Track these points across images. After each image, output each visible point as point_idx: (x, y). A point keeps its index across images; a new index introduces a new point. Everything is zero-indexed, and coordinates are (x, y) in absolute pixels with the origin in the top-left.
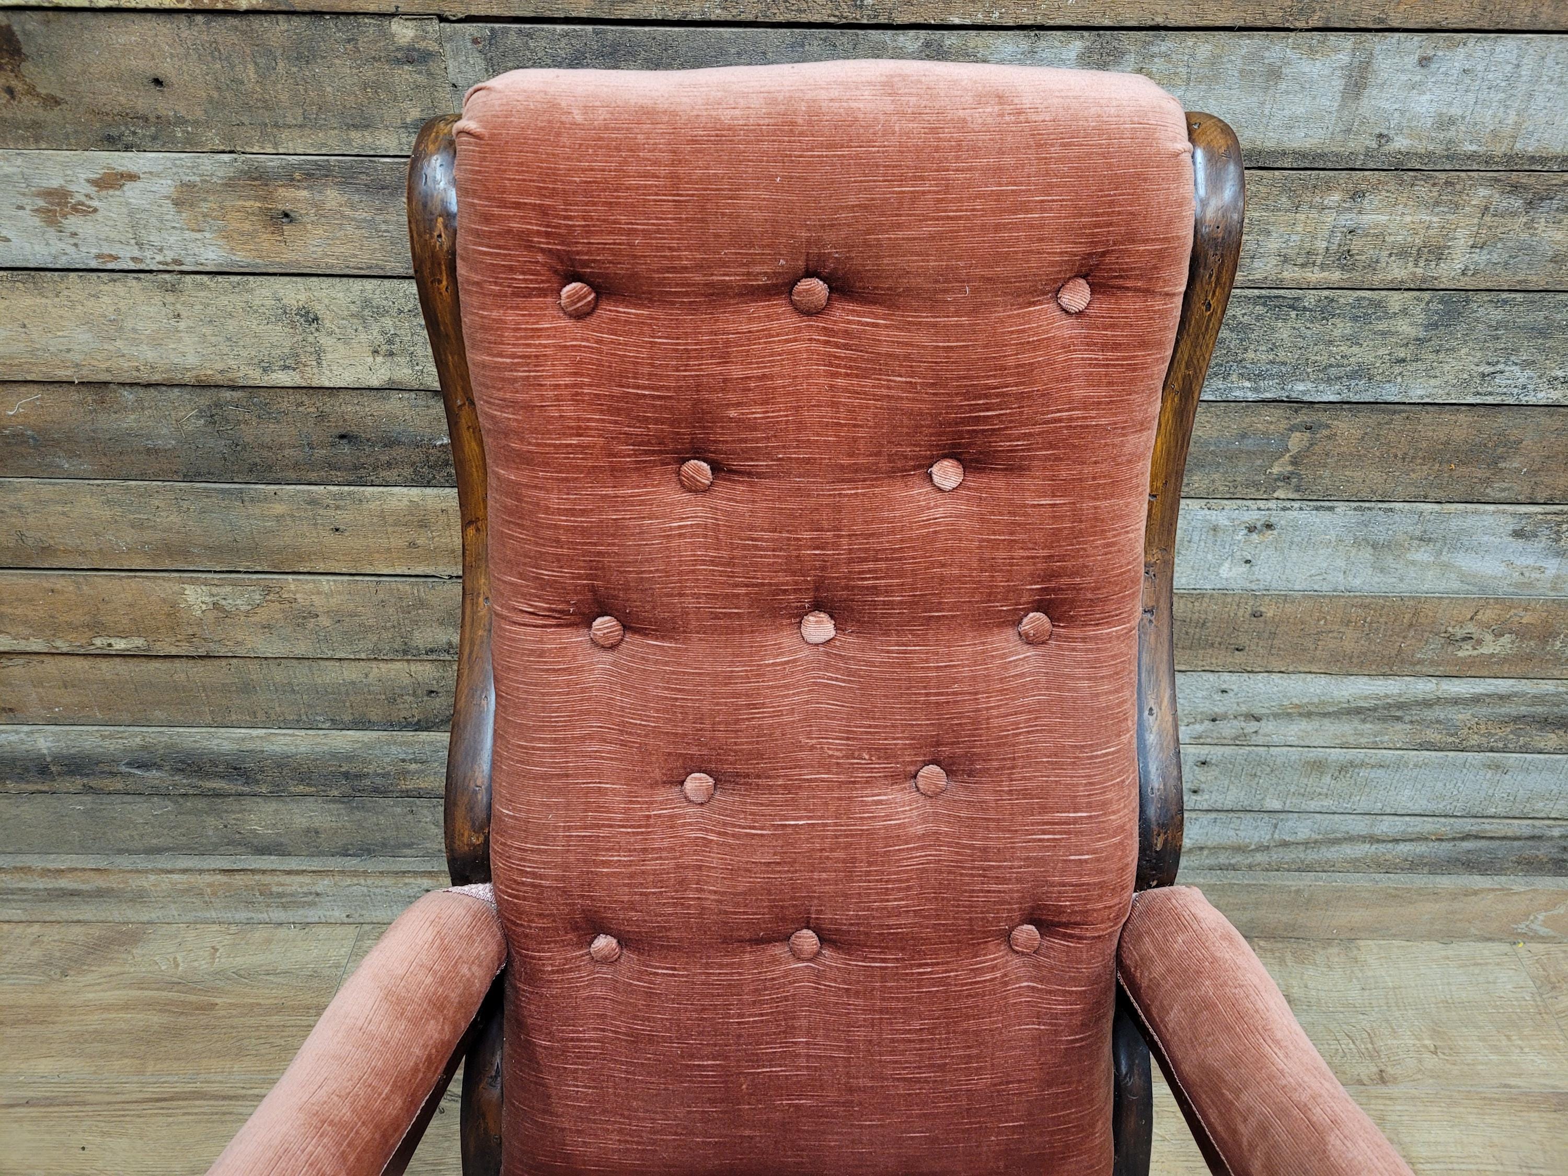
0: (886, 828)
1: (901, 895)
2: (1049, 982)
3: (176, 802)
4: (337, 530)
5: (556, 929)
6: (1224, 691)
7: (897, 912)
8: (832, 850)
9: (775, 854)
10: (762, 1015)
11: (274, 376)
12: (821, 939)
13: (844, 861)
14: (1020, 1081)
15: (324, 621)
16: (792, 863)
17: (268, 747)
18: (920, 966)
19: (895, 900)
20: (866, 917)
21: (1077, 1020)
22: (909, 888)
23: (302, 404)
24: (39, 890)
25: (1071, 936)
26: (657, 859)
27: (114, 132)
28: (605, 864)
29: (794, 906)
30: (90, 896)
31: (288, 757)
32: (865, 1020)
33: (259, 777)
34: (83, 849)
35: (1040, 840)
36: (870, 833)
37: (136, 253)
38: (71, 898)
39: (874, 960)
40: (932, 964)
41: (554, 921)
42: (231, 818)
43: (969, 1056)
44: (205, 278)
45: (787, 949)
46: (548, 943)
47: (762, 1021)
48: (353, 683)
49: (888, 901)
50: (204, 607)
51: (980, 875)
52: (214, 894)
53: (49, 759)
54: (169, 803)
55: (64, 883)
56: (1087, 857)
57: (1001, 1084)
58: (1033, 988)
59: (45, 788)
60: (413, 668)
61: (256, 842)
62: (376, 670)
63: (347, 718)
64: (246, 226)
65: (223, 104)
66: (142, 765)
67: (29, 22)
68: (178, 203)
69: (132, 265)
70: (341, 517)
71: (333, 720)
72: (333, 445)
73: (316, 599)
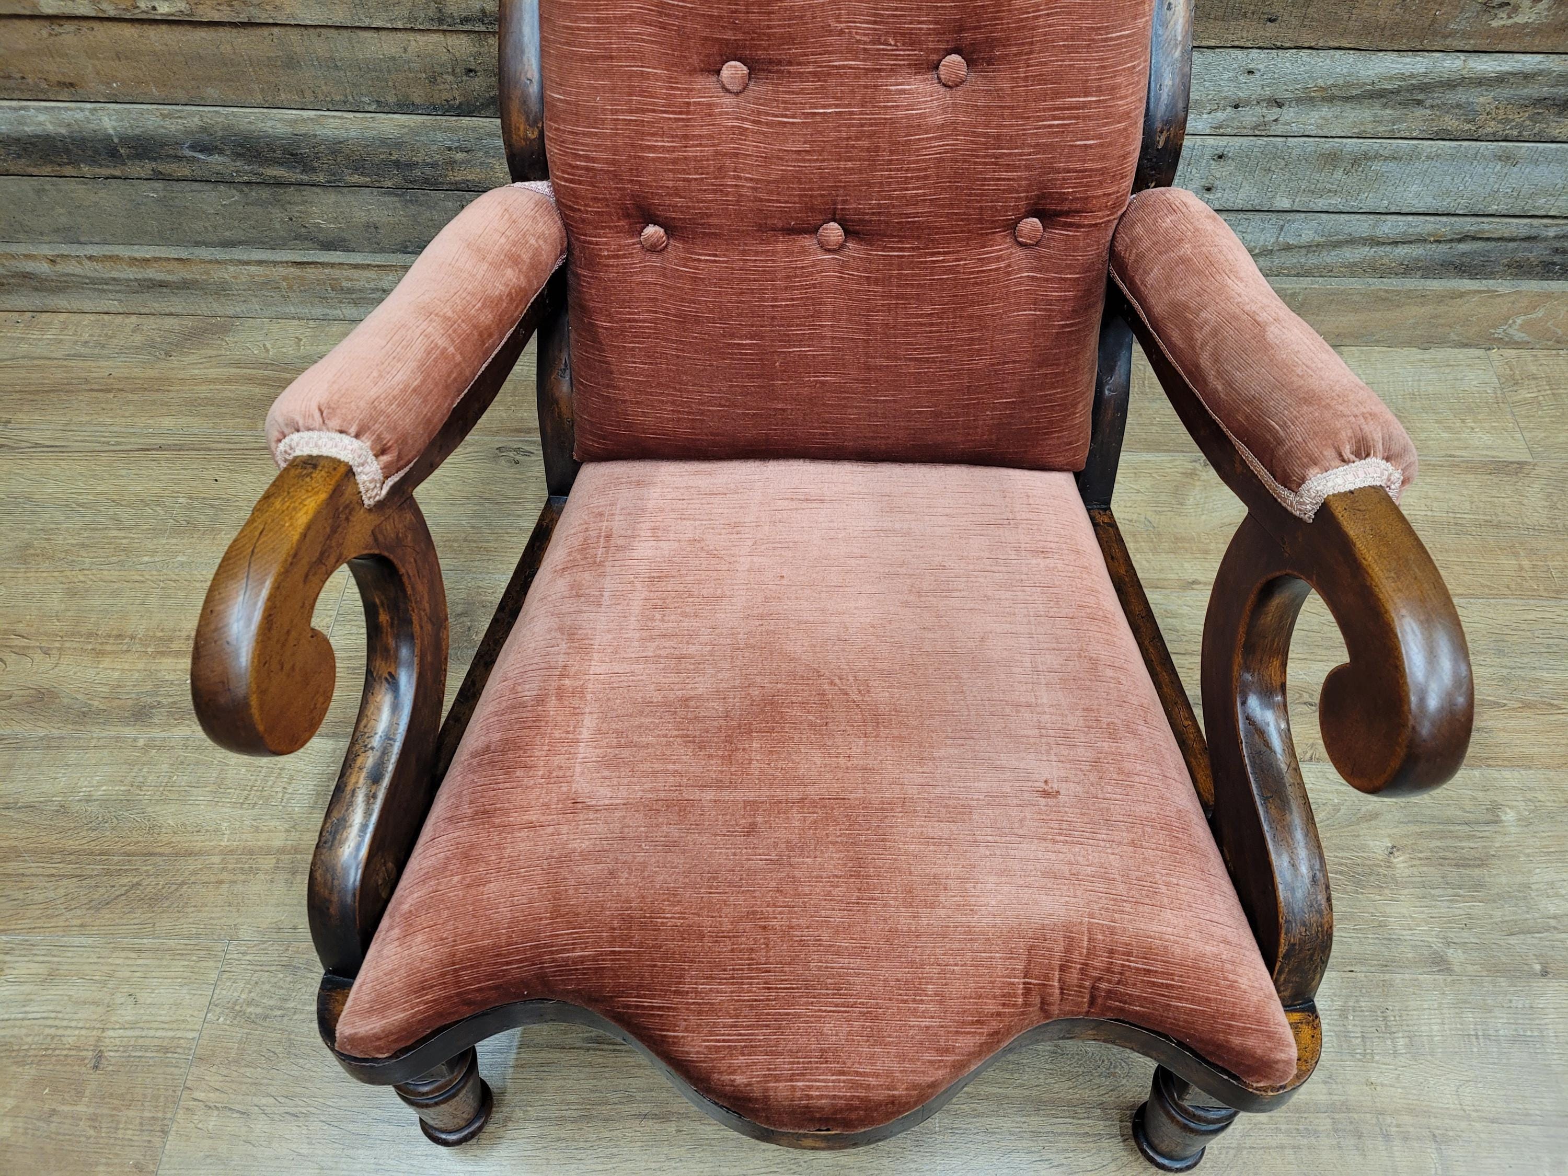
0: (908, 117)
1: (919, 184)
2: (1047, 271)
3: (242, 191)
5: (609, 214)
6: (1250, 72)
7: (914, 201)
8: (858, 139)
9: (805, 143)
10: (793, 299)
12: (847, 232)
13: (868, 150)
14: (1014, 362)
16: (820, 153)
17: (320, 132)
18: (933, 254)
19: (914, 189)
20: (887, 206)
21: (1068, 307)
22: (926, 177)
24: (130, 280)
25: (1071, 225)
26: (697, 146)
28: (652, 149)
29: (822, 196)
30: (177, 289)
31: (340, 142)
32: (883, 305)
33: (315, 164)
34: (164, 244)
35: (1050, 126)
36: (893, 121)
38: (161, 289)
39: (893, 249)
40: (945, 253)
41: (607, 206)
42: (295, 210)
43: (972, 339)
45: (815, 241)
46: (603, 228)
47: (793, 305)
48: (393, 58)
49: (907, 189)
51: (993, 163)
52: (290, 288)
53: (116, 140)
54: (234, 192)
55: (151, 273)
56: (1092, 142)
57: (998, 364)
58: (1033, 277)
59: (117, 173)
60: (450, 42)
61: (321, 237)
62: (413, 43)
63: (392, 99)
66: (205, 149)
71: (378, 101)
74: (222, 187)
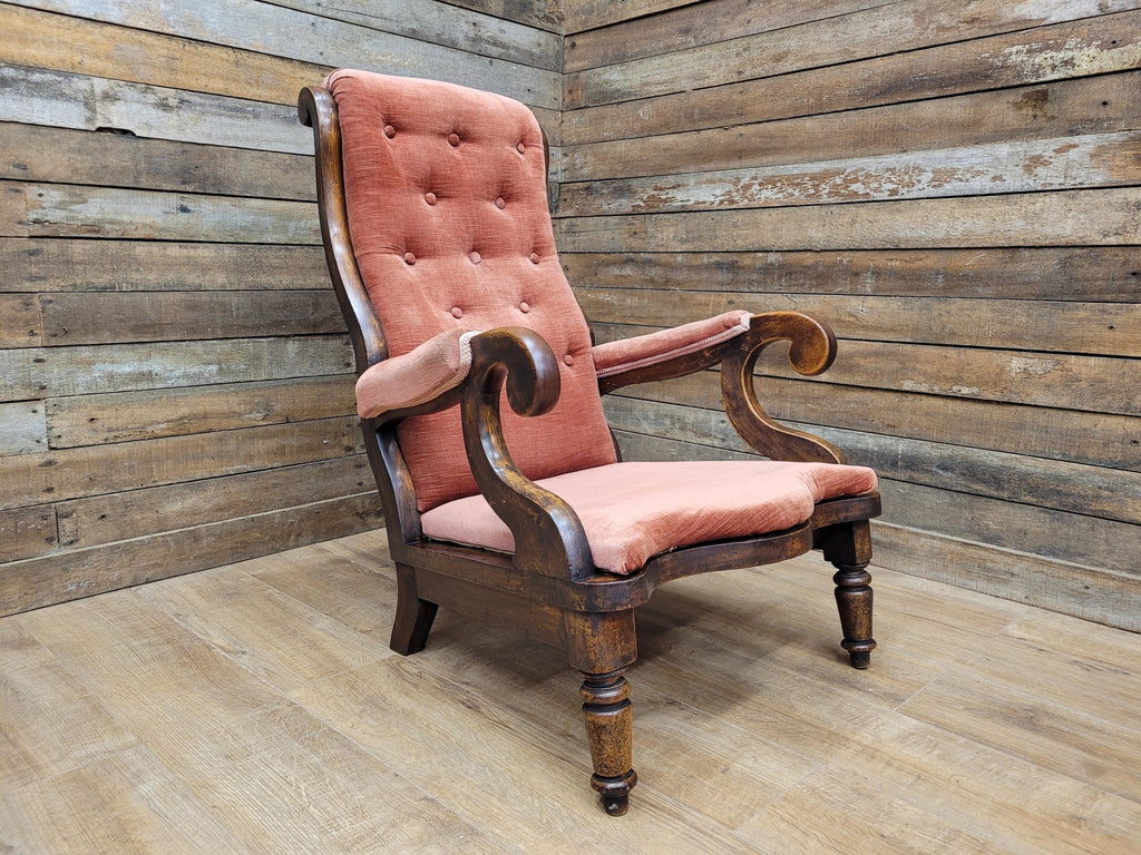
3: (952, 497)
4: (1111, 327)
11: (1108, 239)
15: (1084, 384)
17: (1019, 466)
23: (1117, 255)
27: (1074, 128)
30: (885, 548)
33: (1006, 486)
34: (892, 520)
37: (1062, 181)
42: (977, 514)
44: (1090, 191)
48: (1085, 430)
50: (1018, 370)
52: (952, 560)
53: (900, 457)
54: (948, 496)
59: (890, 475)
60: (1125, 423)
61: (986, 533)
62: (1103, 422)
63: (1073, 454)
64: (1123, 163)
65: (1132, 108)
66: (945, 468)
67: (1057, 86)
68: (1092, 156)
69: (1058, 187)
70: (1118, 320)
71: (1064, 454)
72: (1126, 279)
73: (1084, 369)
74: (942, 492)
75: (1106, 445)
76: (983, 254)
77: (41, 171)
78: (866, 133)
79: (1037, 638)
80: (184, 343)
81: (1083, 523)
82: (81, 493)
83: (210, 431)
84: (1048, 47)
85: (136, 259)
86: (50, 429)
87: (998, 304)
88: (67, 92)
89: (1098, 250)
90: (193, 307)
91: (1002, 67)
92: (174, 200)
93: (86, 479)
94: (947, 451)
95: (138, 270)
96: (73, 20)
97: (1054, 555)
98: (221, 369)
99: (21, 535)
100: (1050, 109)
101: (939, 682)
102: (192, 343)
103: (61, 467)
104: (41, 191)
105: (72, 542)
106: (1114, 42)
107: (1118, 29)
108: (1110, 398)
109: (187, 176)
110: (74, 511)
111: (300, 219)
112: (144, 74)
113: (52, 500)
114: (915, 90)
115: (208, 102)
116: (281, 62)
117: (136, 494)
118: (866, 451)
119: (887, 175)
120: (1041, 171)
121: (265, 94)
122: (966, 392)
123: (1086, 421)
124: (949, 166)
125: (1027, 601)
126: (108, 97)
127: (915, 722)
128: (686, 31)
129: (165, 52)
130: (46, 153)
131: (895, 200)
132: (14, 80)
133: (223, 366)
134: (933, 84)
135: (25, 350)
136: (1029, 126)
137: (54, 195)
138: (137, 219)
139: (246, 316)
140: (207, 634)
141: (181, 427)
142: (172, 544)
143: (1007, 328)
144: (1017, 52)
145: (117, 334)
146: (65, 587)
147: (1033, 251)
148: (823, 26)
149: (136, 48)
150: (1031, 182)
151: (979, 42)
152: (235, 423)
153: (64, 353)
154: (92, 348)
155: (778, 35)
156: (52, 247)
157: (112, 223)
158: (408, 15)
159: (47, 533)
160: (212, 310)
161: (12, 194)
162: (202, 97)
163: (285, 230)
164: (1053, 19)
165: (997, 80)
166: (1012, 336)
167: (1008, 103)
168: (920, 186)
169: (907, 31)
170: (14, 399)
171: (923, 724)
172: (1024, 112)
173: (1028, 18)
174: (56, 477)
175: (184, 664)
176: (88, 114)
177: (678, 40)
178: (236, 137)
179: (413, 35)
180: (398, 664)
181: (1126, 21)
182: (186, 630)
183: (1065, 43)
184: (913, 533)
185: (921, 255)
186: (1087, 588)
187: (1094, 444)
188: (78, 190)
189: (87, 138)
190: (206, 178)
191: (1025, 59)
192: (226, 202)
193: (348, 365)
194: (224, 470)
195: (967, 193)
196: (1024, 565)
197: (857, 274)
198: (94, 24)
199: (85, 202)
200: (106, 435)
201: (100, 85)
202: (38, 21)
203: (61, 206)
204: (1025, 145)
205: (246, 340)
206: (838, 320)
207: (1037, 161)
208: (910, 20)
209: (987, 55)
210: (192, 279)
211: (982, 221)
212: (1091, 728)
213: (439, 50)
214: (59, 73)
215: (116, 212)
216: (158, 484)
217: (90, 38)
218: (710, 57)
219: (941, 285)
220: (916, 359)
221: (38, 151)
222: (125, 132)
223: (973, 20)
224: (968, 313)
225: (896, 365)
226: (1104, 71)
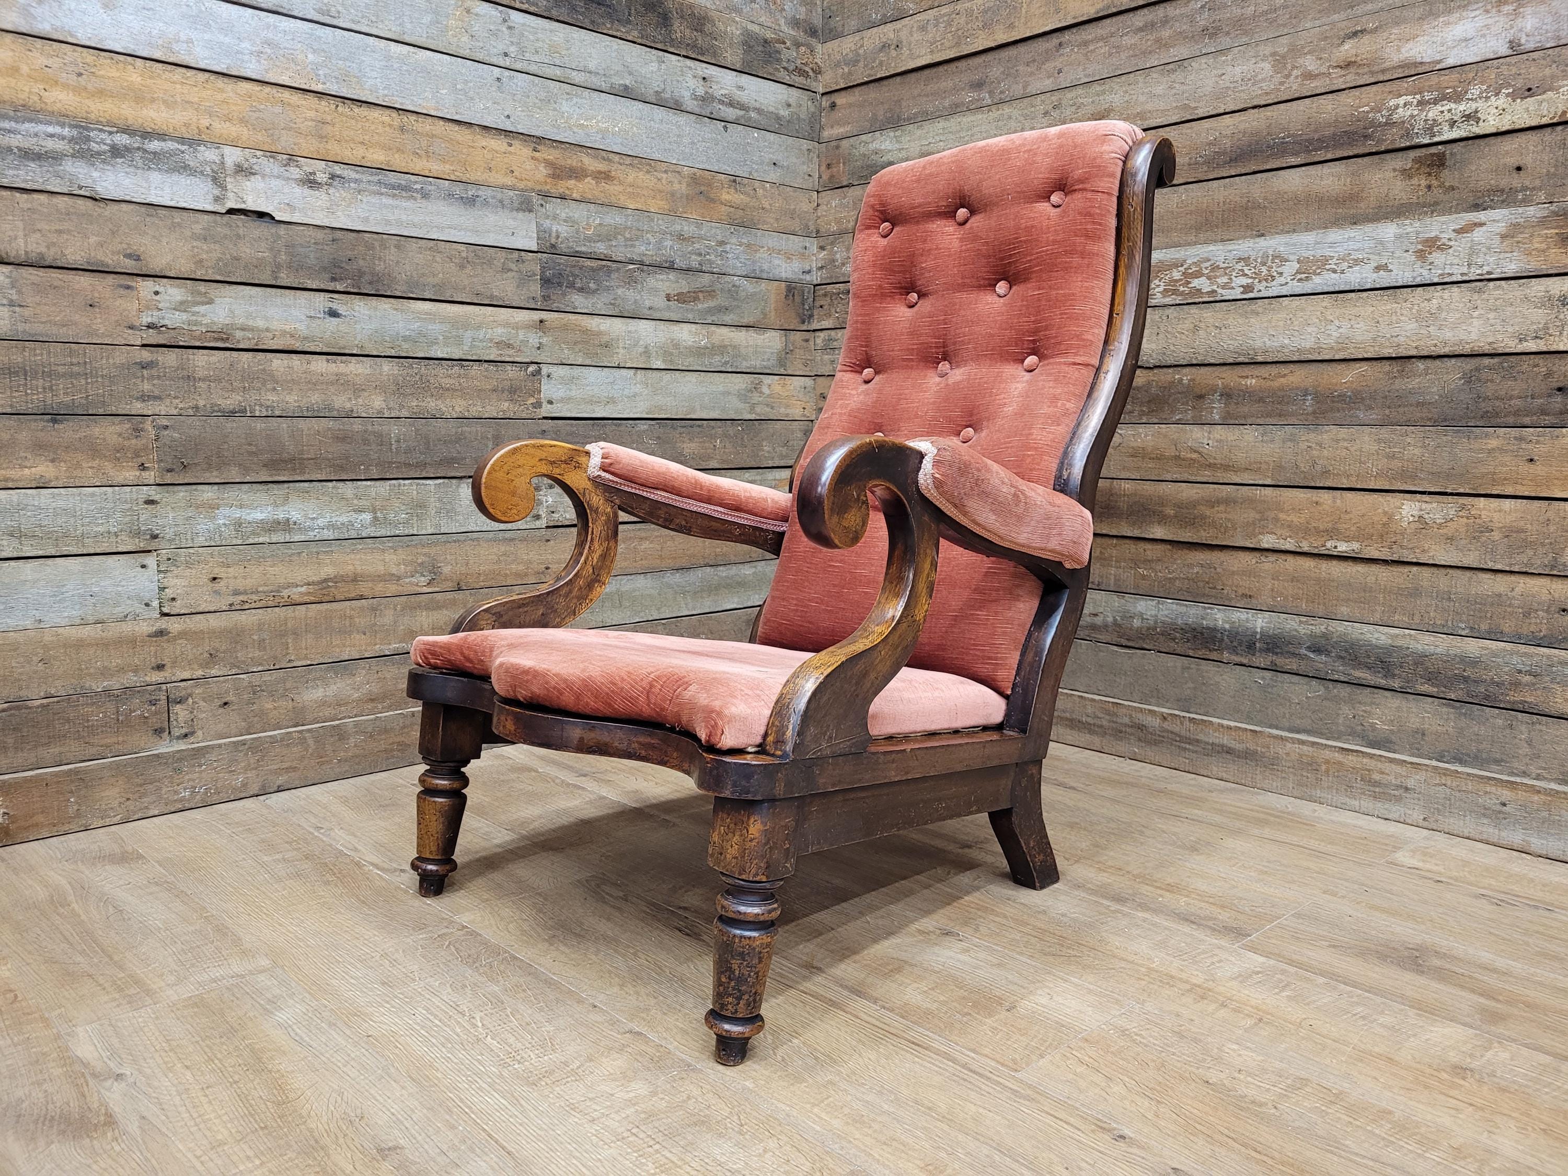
3: (1327, 688)
4: (1531, 460)
11: (1525, 344)
15: (1496, 535)
17: (1413, 645)
23: (1537, 365)
24: (1208, 743)
27: (1480, 201)
30: (1239, 757)
31: (1426, 656)
33: (1397, 672)
34: (1249, 720)
37: (1465, 270)
38: (1224, 755)
42: (1360, 710)
44: (1503, 282)
48: (1500, 595)
50: (1411, 519)
52: (1327, 771)
53: (1258, 637)
54: (1322, 688)
55: (1226, 740)
59: (1245, 661)
60: (1554, 586)
61: (1371, 736)
62: (1522, 585)
63: (1484, 627)
64: (1544, 246)
65: (1555, 175)
66: (1317, 650)
67: (1457, 147)
68: (1504, 237)
69: (1460, 278)
70: (1538, 450)
71: (1472, 628)
72: (1550, 396)
73: (1496, 516)
74: (1314, 682)
75: (1527, 615)
76: (1365, 366)
77: (158, 261)
78: (1212, 213)
79: (1435, 868)
80: (330, 484)
81: (1498, 719)
82: (200, 673)
83: (362, 598)
84: (1444, 98)
85: (273, 376)
86: (162, 589)
87: (1384, 432)
88: (191, 164)
89: (1512, 359)
90: (343, 438)
91: (1386, 124)
92: (321, 300)
93: (206, 655)
94: (1320, 627)
95: (274, 389)
96: (200, 74)
97: (1461, 762)
98: (376, 518)
99: (123, 724)
100: (1448, 177)
101: (1298, 915)
102: (340, 484)
103: (175, 638)
104: (157, 288)
105: (186, 736)
106: (1529, 90)
107: (1534, 72)
108: (1530, 553)
109: (337, 270)
110: (190, 695)
111: (479, 327)
112: (286, 142)
113: (163, 680)
114: (1273, 156)
115: (365, 177)
116: (457, 128)
117: (267, 677)
118: (1215, 629)
119: (1239, 267)
120: (1437, 258)
121: (436, 167)
122: (1344, 549)
123: (1501, 584)
124: (1319, 253)
125: (1425, 824)
126: (241, 170)
127: (1261, 959)
128: (978, 85)
129: (312, 114)
130: (164, 240)
131: (1249, 299)
132: (128, 149)
133: (379, 515)
134: (1297, 147)
135: (134, 488)
136: (1421, 200)
137: (173, 293)
138: (275, 325)
139: (408, 451)
140: (356, 850)
141: (324, 592)
142: (311, 742)
143: (1396, 464)
144: (1405, 105)
145: (246, 470)
146: (176, 793)
147: (1429, 362)
148: (1155, 75)
149: (278, 109)
150: (1425, 273)
151: (1356, 92)
152: (393, 588)
153: (182, 492)
154: (216, 487)
155: (1097, 88)
156: (170, 358)
157: (243, 329)
158: (620, 68)
159: (155, 722)
160: (366, 442)
161: (122, 292)
162: (357, 172)
163: (459, 341)
164: (1451, 62)
165: (1380, 141)
166: (1403, 474)
167: (1394, 170)
168: (1282, 280)
169: (1263, 80)
170: (120, 550)
171: (1272, 962)
172: (1415, 181)
173: (1419, 60)
174: (168, 651)
175: (327, 883)
176: (217, 192)
177: (969, 96)
178: (400, 223)
179: (626, 93)
180: (598, 886)
181: (1544, 62)
182: (330, 845)
183: (1466, 92)
184: (1276, 737)
185: (1284, 369)
186: (1504, 805)
187: (1511, 614)
188: (202, 287)
189: (215, 222)
190: (361, 274)
191: (1416, 113)
192: (385, 305)
193: (538, 517)
194: (378, 649)
195: (1342, 288)
196: (1421, 776)
197: (1201, 397)
198: (226, 80)
199: (211, 302)
200: (231, 599)
201: (232, 156)
202: (159, 76)
203: (181, 307)
204: (1417, 224)
205: (407, 482)
206: (1177, 457)
207: (1432, 244)
208: (1267, 66)
209: (1366, 109)
210: (342, 401)
211: (1362, 324)
212: (1495, 971)
213: (659, 113)
214: (182, 140)
215: (249, 316)
216: (295, 664)
217: (219, 97)
218: (1010, 117)
219: (1310, 409)
220: (1279, 507)
221: (154, 237)
222: (261, 215)
223: (1349, 65)
224: (1346, 444)
225: (1252, 515)
226: (1517, 127)
